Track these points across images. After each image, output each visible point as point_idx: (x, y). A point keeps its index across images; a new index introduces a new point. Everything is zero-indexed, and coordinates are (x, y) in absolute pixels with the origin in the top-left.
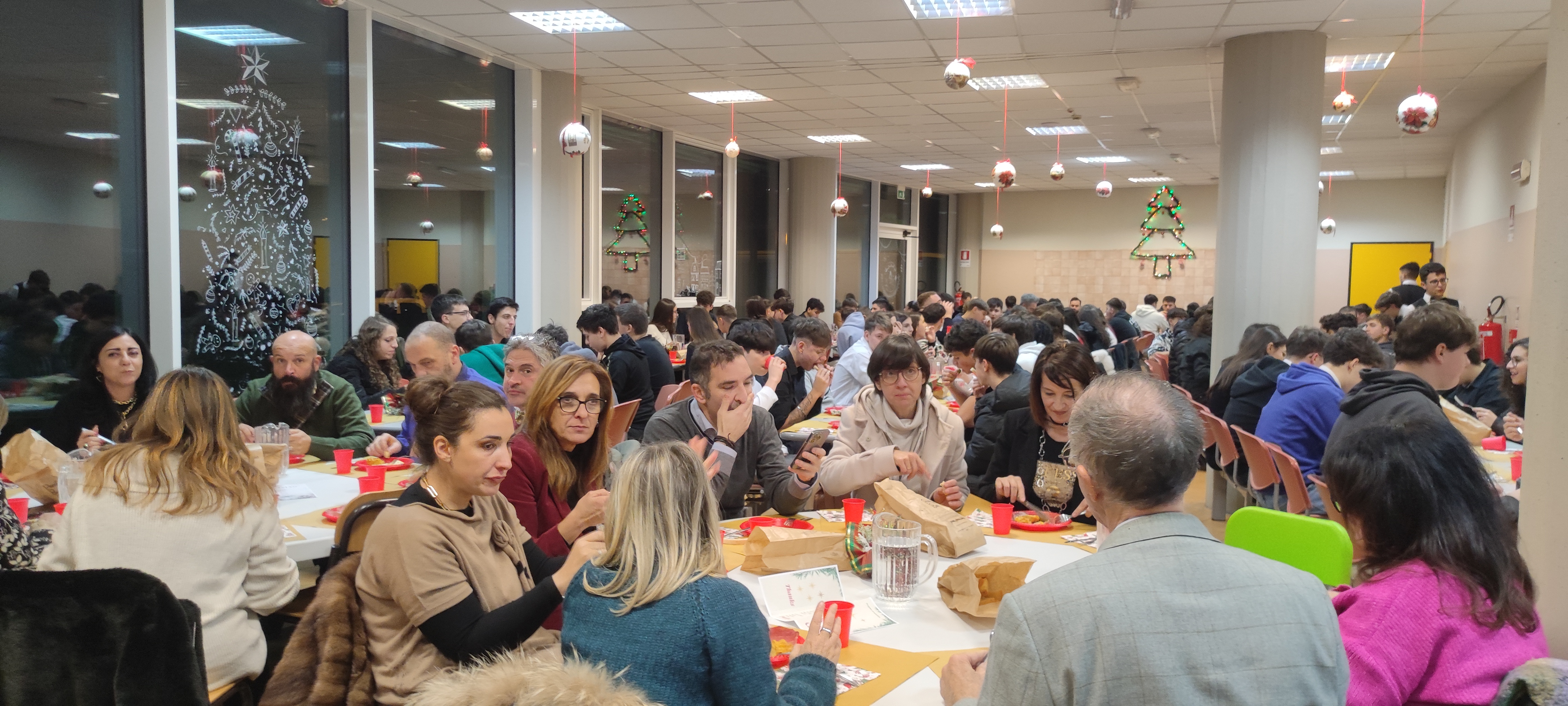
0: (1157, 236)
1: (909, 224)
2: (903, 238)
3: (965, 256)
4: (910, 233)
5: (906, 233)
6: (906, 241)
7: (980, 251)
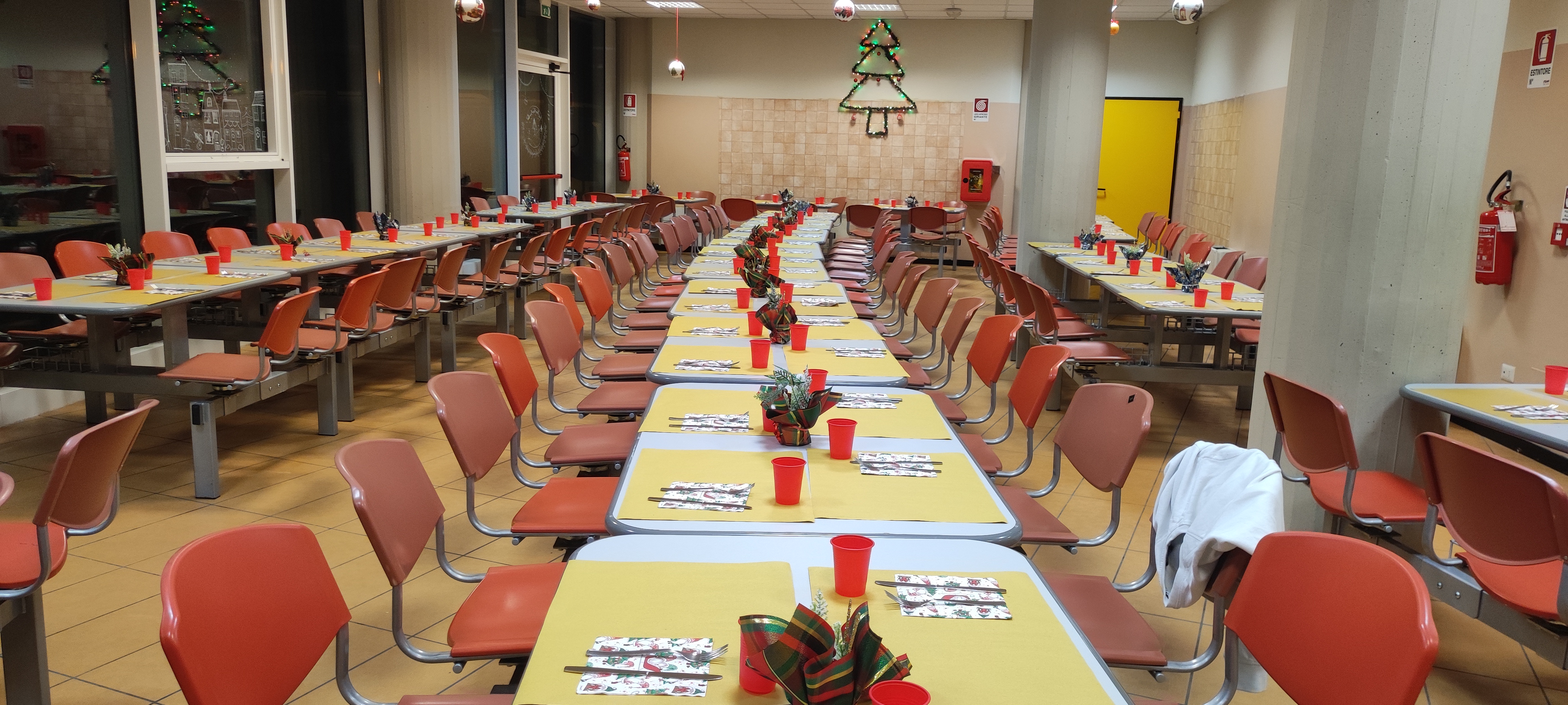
0: (871, 83)
1: (557, 54)
2: (549, 74)
3: (629, 103)
4: (558, 67)
5: (553, 67)
6: (553, 78)
7: (649, 97)
